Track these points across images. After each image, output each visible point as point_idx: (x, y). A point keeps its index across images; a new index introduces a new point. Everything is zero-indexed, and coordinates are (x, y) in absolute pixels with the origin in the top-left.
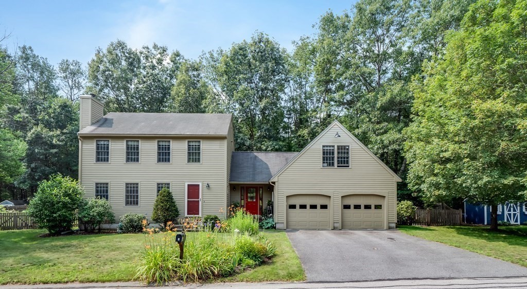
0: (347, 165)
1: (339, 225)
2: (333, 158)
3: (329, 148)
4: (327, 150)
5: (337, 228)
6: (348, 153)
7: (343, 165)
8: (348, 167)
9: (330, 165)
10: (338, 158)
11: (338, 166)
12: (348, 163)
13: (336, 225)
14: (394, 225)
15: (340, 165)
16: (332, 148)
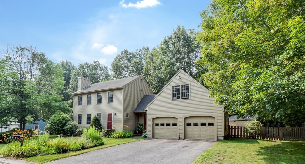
0: (188, 97)
1: (182, 137)
2: (179, 93)
3: (176, 88)
4: (175, 89)
5: (181, 138)
6: (188, 89)
7: (186, 97)
8: (189, 98)
9: (177, 98)
10: (182, 93)
11: (182, 99)
12: (188, 96)
13: (181, 136)
14: (223, 138)
15: (184, 97)
16: (178, 87)
